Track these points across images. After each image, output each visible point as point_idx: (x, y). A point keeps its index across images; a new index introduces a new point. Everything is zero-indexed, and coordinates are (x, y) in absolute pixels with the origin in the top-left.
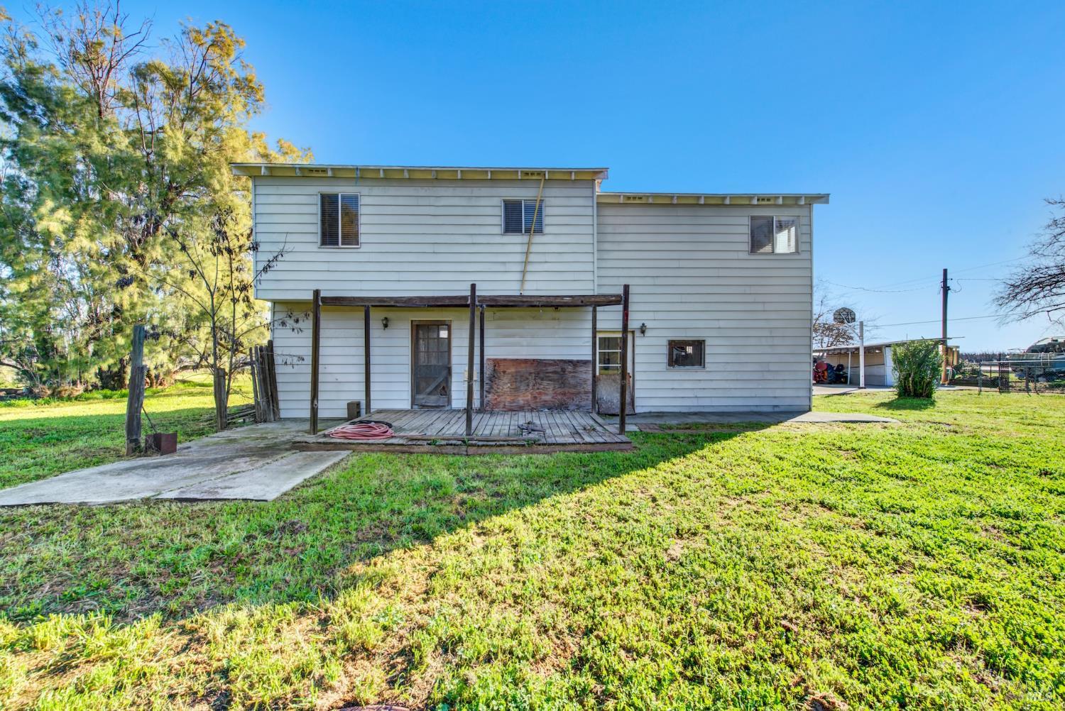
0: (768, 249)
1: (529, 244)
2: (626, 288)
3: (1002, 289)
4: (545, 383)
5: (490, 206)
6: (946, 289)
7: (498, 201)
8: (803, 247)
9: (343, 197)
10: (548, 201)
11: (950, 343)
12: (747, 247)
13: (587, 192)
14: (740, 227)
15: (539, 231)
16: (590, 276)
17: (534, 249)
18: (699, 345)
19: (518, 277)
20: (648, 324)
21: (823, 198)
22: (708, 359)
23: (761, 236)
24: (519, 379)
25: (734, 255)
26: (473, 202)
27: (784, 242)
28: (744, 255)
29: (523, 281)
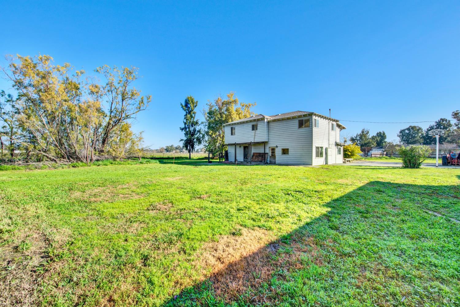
1: (255, 132)
5: (250, 126)
10: (258, 124)
12: (298, 127)
13: (264, 121)
14: (297, 123)
15: (257, 129)
17: (256, 133)
18: (288, 150)
20: (278, 145)
22: (289, 153)
24: (257, 156)
25: (295, 129)
28: (297, 129)
29: (254, 139)
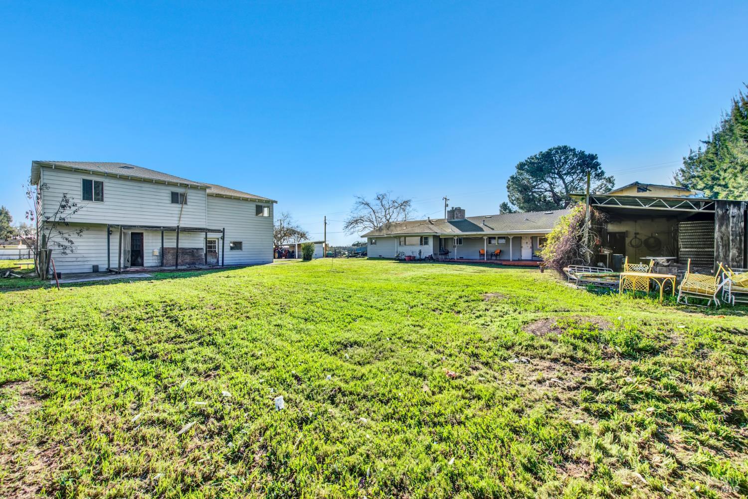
0: (261, 215)
1: (182, 208)
2: (224, 229)
3: (344, 224)
4: (186, 256)
5: (165, 193)
6: (326, 223)
7: (169, 192)
8: (271, 215)
9: (95, 182)
10: (189, 194)
11: (327, 243)
12: (255, 214)
13: (203, 192)
14: (252, 208)
15: (186, 203)
16: (205, 220)
17: (184, 209)
18: (240, 243)
19: (178, 219)
21: (276, 202)
22: (243, 248)
23: (259, 210)
25: (251, 216)
26: (158, 191)
27: (266, 212)
28: (254, 216)
29: (179, 222)
